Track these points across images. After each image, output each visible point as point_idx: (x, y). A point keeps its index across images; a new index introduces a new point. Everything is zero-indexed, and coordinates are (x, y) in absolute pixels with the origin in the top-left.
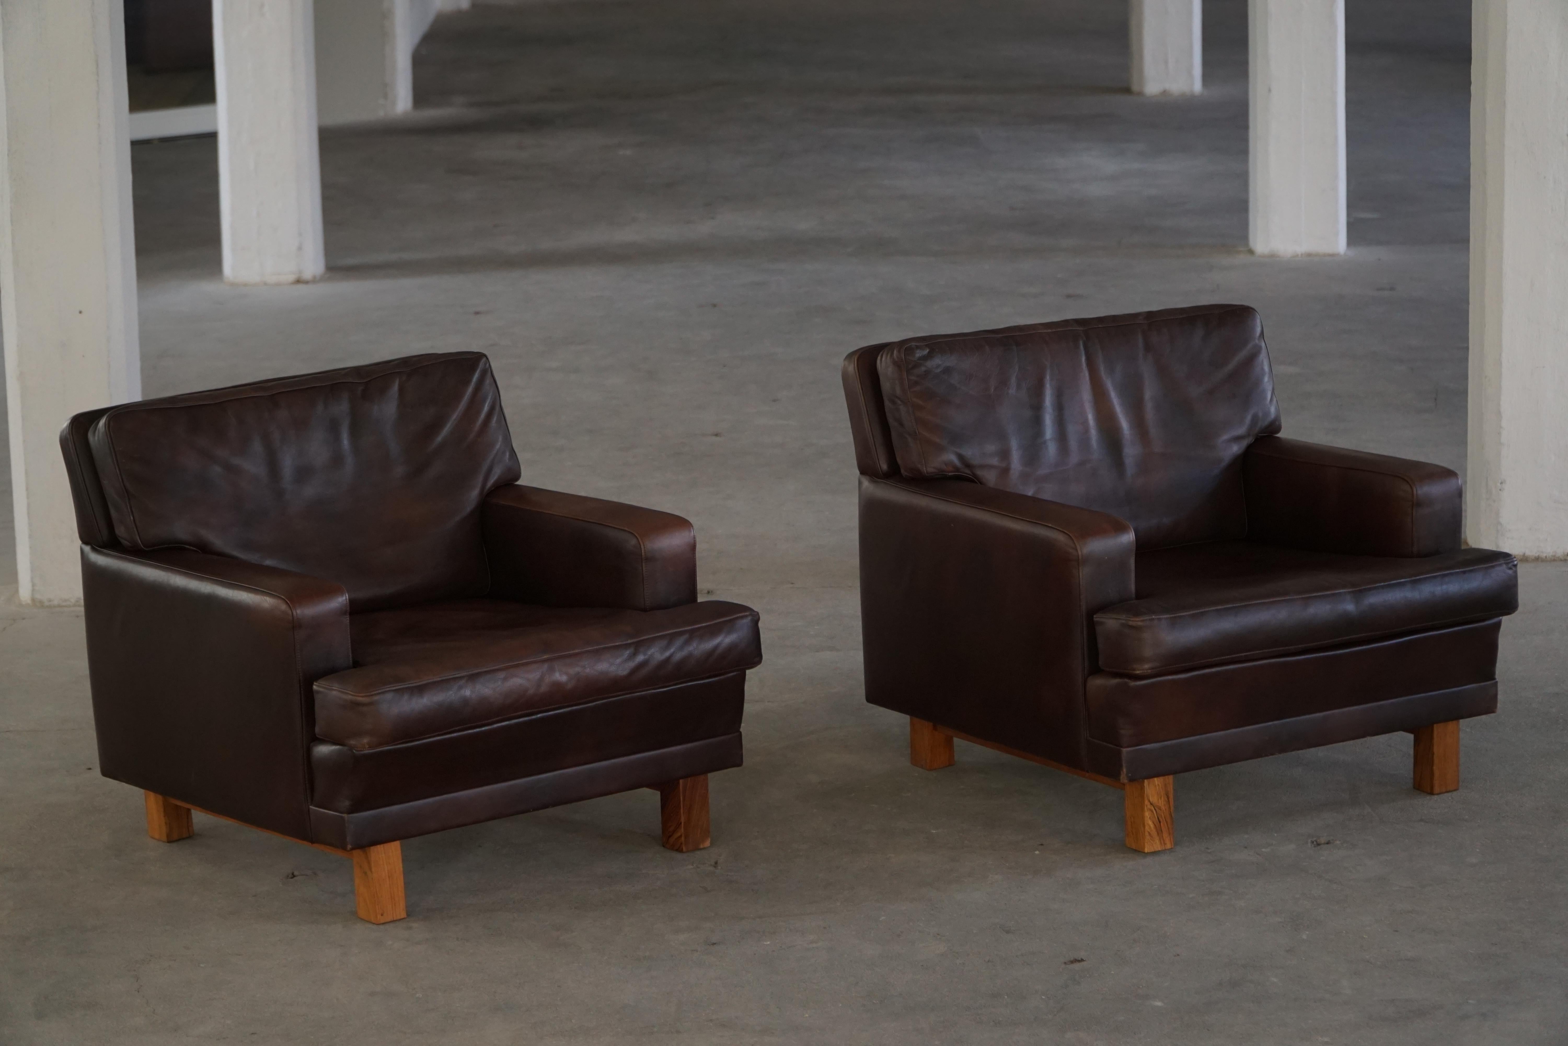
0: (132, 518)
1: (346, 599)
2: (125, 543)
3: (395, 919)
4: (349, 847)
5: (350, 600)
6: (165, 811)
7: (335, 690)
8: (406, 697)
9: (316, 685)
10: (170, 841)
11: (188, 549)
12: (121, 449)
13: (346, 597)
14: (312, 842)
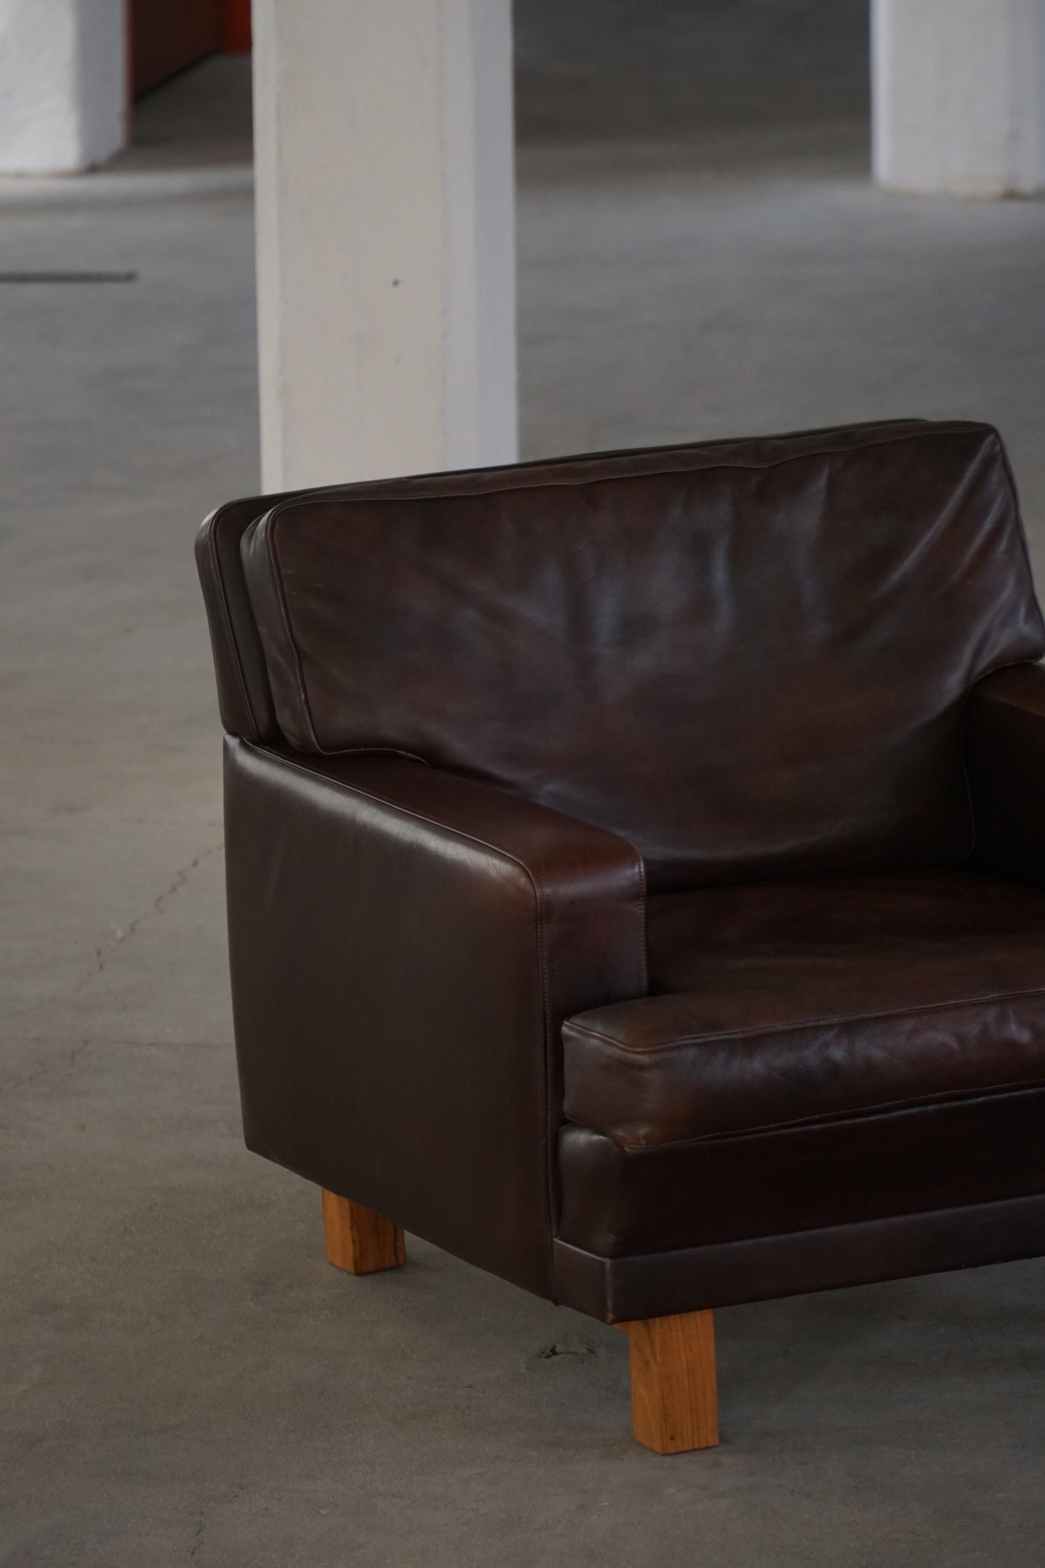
0: (303, 696)
1: (640, 872)
2: (292, 740)
3: (696, 1447)
4: (610, 1316)
5: (647, 872)
6: (352, 1217)
7: (594, 1037)
8: (721, 1056)
9: (566, 1026)
10: (360, 1272)
11: (404, 758)
12: (290, 572)
13: (640, 868)
14: (557, 1303)
